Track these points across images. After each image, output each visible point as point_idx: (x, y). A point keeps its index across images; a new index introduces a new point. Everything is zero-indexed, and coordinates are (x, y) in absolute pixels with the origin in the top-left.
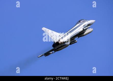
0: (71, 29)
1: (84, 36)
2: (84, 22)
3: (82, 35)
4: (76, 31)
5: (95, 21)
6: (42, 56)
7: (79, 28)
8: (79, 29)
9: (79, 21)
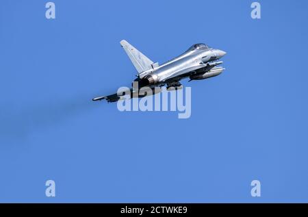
0: (177, 57)
1: (202, 78)
2: (205, 49)
3: (200, 76)
4: (187, 65)
5: (225, 53)
6: (100, 99)
7: (194, 59)
8: (193, 62)
9: (195, 46)
